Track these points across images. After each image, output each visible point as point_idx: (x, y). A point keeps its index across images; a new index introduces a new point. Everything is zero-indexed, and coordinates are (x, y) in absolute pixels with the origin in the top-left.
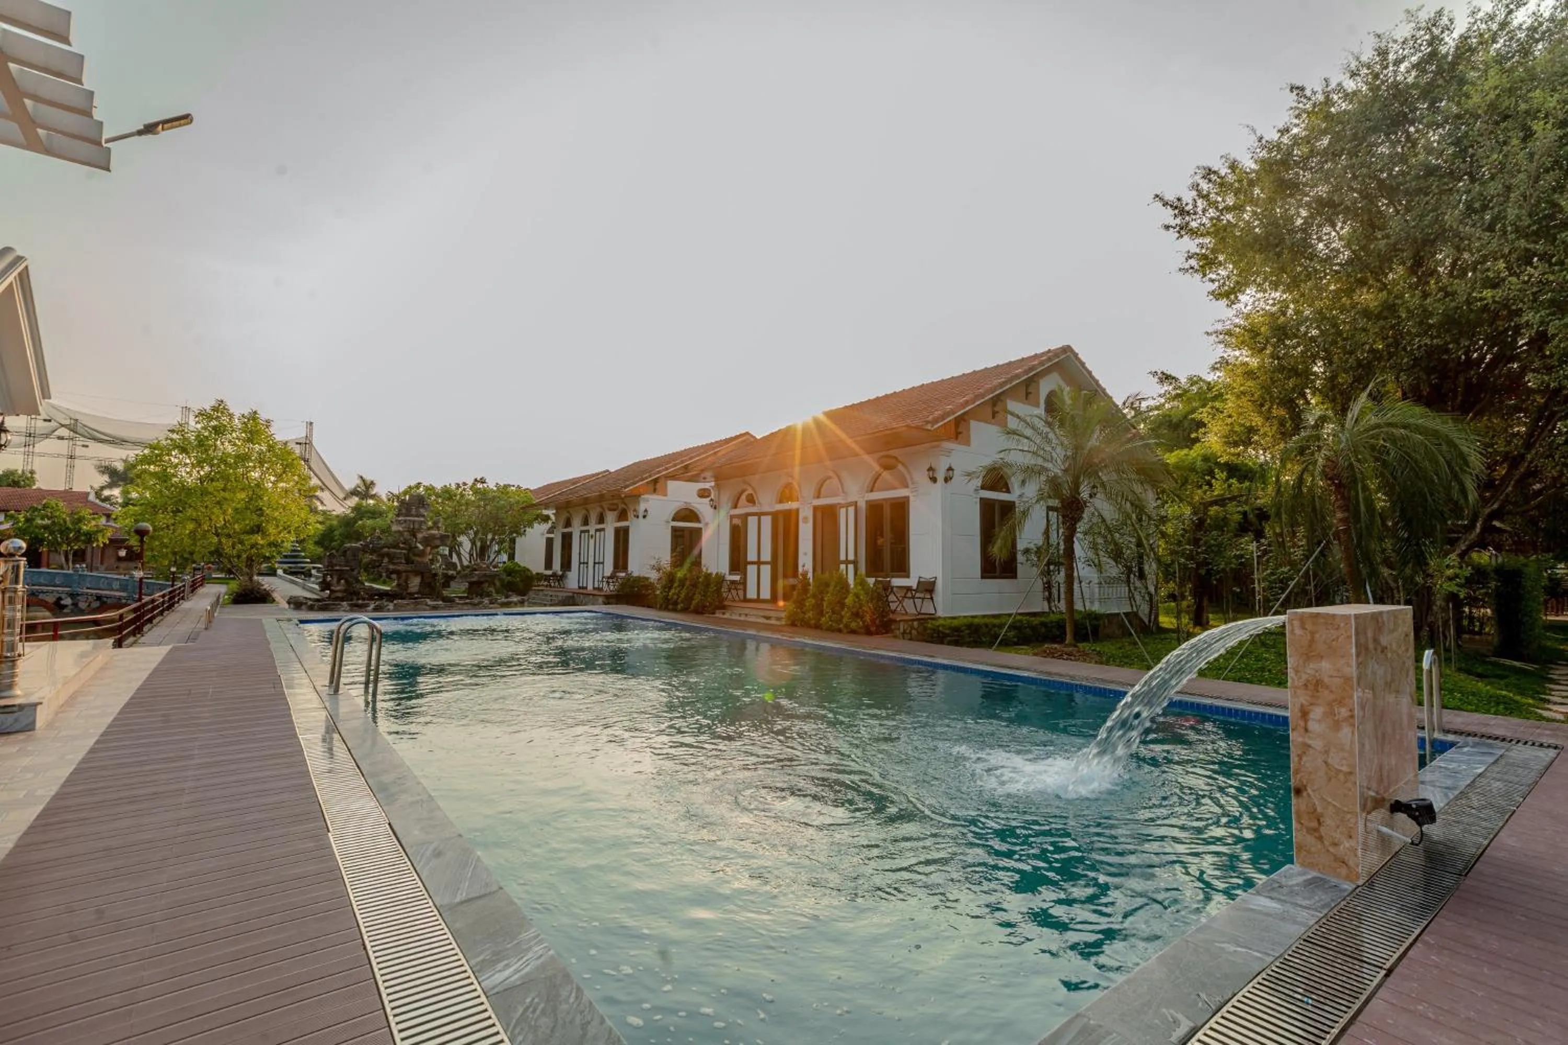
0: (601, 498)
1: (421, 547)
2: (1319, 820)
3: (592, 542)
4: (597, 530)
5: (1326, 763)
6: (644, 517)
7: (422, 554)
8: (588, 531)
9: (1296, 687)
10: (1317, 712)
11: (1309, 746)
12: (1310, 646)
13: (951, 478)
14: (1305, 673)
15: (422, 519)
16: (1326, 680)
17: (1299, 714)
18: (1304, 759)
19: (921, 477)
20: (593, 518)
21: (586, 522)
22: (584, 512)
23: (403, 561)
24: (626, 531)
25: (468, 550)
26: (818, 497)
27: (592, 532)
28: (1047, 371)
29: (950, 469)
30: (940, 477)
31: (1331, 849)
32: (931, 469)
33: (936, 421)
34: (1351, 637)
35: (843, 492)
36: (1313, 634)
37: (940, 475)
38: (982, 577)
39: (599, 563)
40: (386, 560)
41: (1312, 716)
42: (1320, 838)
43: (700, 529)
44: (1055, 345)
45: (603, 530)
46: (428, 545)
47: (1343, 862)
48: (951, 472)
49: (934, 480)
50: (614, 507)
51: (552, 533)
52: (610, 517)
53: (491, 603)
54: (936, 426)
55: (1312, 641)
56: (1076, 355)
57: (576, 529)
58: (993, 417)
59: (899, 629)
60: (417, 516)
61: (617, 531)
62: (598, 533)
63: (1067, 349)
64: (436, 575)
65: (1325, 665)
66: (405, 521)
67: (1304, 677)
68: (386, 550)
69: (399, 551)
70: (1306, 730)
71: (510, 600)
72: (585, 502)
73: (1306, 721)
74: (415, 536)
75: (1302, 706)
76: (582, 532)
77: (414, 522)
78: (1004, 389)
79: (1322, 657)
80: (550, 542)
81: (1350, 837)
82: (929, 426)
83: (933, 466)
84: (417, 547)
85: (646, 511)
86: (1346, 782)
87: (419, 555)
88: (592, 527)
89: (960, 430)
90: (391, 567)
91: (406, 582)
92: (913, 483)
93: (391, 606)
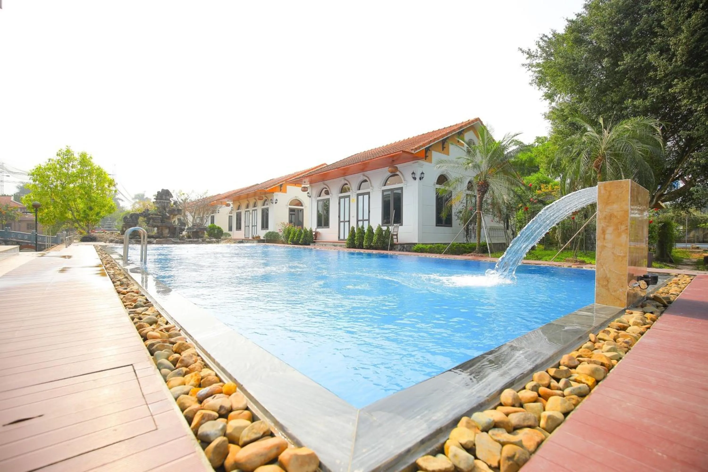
0: (255, 194)
1: (168, 215)
2: (608, 281)
3: (251, 216)
4: (253, 210)
5: (613, 253)
6: (276, 203)
7: (168, 218)
8: (249, 211)
9: (600, 219)
10: (610, 230)
11: (605, 246)
12: (608, 198)
13: (423, 178)
14: (606, 212)
15: (168, 201)
16: (615, 213)
17: (601, 232)
18: (603, 253)
19: (409, 177)
20: (251, 204)
21: (247, 207)
22: (247, 202)
23: (160, 222)
24: (267, 209)
25: (191, 221)
26: (359, 189)
27: (251, 211)
28: (468, 129)
29: (422, 173)
30: (418, 177)
31: (613, 294)
32: (413, 173)
33: (416, 149)
34: (629, 191)
35: (371, 186)
36: (610, 192)
37: (418, 176)
38: (436, 226)
39: (254, 226)
40: (151, 221)
41: (608, 232)
42: (608, 290)
43: (303, 209)
44: (472, 118)
45: (256, 210)
46: (171, 214)
47: (618, 299)
48: (423, 175)
49: (415, 179)
50: (261, 198)
51: (232, 214)
52: (260, 203)
53: (203, 241)
54: (416, 152)
55: (610, 195)
56: (481, 122)
57: (243, 211)
58: (443, 150)
59: (397, 248)
60: (166, 200)
61: (263, 211)
62: (253, 212)
63: (478, 120)
64: (175, 228)
65: (615, 206)
66: (160, 202)
67: (605, 213)
68: (151, 216)
69: (157, 216)
70: (604, 239)
71: (212, 240)
72: (248, 196)
73: (604, 235)
74: (165, 209)
75: (603, 227)
76: (246, 211)
77: (164, 202)
78: (449, 136)
79: (614, 203)
80: (230, 218)
81: (622, 287)
82: (413, 152)
83: (414, 172)
84: (166, 215)
85: (277, 200)
86: (622, 261)
87: (167, 219)
88: (251, 209)
89: (427, 155)
90: (154, 224)
91: (161, 231)
92: (404, 181)
93: (155, 241)
